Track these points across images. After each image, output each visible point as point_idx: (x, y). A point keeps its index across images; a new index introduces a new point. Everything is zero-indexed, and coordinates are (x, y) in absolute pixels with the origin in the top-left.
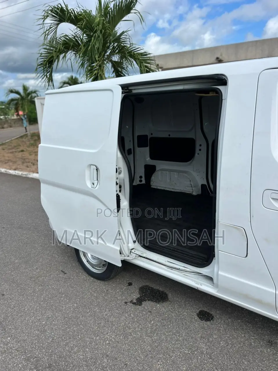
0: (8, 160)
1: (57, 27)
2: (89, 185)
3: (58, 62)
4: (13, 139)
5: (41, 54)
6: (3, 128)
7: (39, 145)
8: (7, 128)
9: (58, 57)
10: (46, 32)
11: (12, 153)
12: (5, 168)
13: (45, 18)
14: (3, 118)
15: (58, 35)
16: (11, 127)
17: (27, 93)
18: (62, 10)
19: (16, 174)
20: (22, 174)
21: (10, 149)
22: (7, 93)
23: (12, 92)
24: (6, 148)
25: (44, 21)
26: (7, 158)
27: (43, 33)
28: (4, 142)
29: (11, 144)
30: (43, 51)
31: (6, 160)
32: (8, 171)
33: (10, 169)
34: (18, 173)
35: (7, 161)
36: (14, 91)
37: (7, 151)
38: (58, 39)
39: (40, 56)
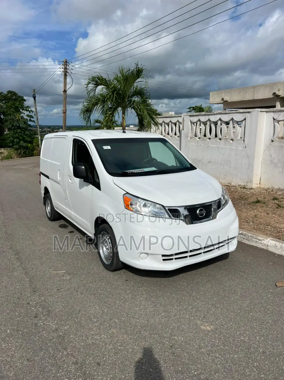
1: (96, 89)
10: (88, 92)
13: (89, 83)
30: (85, 104)
38: (96, 96)
39: (84, 107)
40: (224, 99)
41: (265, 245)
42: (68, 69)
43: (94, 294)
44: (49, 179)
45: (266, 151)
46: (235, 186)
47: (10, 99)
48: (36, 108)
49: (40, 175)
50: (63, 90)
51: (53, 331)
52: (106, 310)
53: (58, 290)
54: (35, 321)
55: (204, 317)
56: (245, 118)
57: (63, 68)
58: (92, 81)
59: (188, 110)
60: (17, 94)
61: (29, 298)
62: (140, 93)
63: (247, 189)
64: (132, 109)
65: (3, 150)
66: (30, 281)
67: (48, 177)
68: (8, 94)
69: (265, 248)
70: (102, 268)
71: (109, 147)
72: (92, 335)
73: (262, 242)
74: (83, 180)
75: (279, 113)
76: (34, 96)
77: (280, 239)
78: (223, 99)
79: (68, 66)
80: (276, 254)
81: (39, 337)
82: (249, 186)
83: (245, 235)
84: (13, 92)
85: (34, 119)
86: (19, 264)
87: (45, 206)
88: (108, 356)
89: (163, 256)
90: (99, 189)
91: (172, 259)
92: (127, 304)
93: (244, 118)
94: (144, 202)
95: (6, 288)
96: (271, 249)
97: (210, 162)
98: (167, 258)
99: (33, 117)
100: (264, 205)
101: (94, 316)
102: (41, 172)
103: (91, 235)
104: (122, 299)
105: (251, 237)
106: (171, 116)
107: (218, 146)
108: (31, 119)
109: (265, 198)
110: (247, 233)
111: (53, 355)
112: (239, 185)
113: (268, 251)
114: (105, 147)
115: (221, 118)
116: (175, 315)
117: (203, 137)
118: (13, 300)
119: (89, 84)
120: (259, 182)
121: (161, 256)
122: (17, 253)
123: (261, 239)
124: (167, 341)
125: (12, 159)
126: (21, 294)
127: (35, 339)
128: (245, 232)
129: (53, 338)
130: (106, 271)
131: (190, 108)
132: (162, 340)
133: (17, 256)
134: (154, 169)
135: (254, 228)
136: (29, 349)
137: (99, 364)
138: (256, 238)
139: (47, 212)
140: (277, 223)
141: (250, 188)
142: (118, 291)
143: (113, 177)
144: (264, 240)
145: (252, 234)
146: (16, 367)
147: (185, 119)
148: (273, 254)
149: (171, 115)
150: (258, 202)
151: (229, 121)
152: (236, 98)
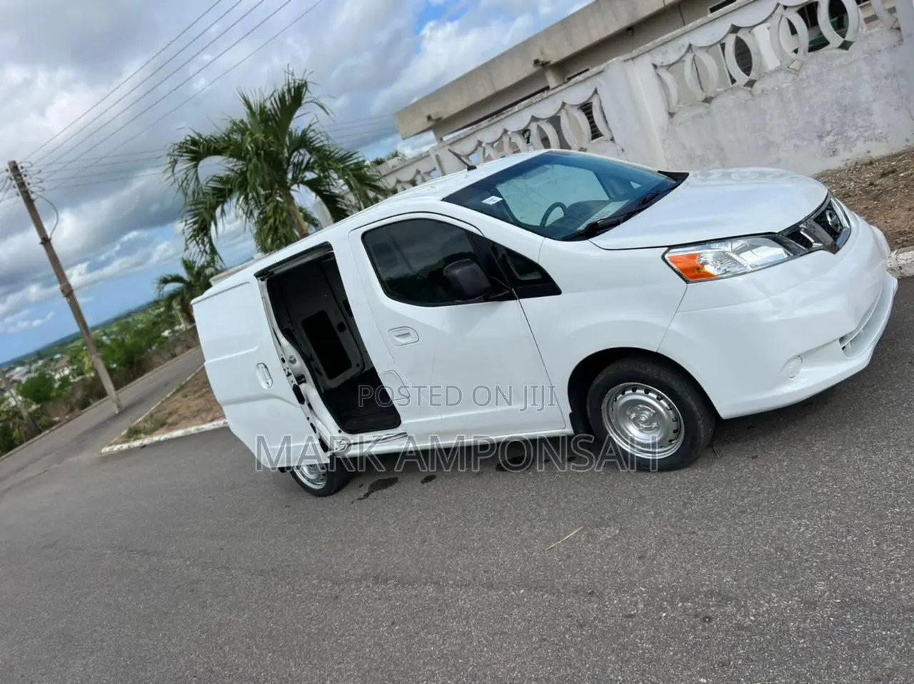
0: (198, 411)
1: (196, 171)
2: (264, 386)
3: (216, 224)
4: (198, 371)
6: (174, 356)
7: (205, 363)
8: (182, 352)
9: (213, 218)
10: (182, 185)
11: (202, 396)
12: (195, 425)
13: (173, 164)
14: (169, 333)
15: (202, 181)
16: (188, 348)
17: (194, 273)
18: (194, 142)
19: (216, 427)
20: (224, 423)
21: (196, 392)
22: (158, 288)
23: (165, 281)
24: (189, 392)
25: (173, 171)
26: (195, 409)
27: (179, 189)
28: (184, 383)
29: (196, 382)
31: (194, 412)
32: (200, 427)
33: (204, 423)
34: (218, 425)
35: (196, 414)
36: (169, 278)
37: (192, 397)
38: (203, 187)
39: (186, 225)
40: (432, 116)
42: (29, 184)
56: (593, 89)
57: (14, 187)
75: (663, 49)
78: (429, 118)
79: (25, 176)
106: (394, 169)
114: (490, 201)
115: (535, 115)
121: (838, 343)
147: (441, 156)
149: (393, 167)
151: (558, 113)
152: (456, 104)
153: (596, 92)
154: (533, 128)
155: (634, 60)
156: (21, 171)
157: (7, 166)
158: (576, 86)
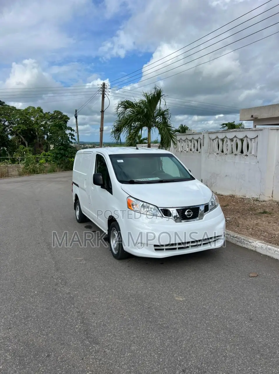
5: (115, 126)
30: (115, 124)
40: (254, 116)
41: (254, 246)
42: (106, 91)
43: (102, 274)
44: (79, 187)
45: (277, 166)
46: (249, 199)
47: (56, 117)
48: (77, 127)
49: (72, 184)
50: (101, 111)
51: (67, 294)
52: (107, 284)
53: (75, 270)
54: (56, 287)
55: (181, 292)
57: (101, 91)
58: (121, 105)
59: (221, 126)
60: (62, 113)
61: (53, 274)
62: (162, 114)
63: (259, 201)
64: (157, 128)
65: (47, 164)
66: (56, 263)
67: (77, 185)
68: (55, 114)
69: (253, 249)
70: (112, 257)
71: (122, 161)
72: (94, 298)
73: (252, 244)
74: (100, 186)
76: (76, 116)
77: (270, 243)
78: (252, 116)
79: (106, 88)
80: (262, 254)
81: (56, 296)
82: (262, 198)
83: (239, 238)
84: (59, 111)
85: (76, 137)
86: (49, 252)
87: (75, 211)
88: (102, 310)
89: (155, 246)
90: (112, 193)
91: (163, 249)
92: (125, 281)
93: (256, 136)
94: (142, 203)
95: (38, 267)
96: (258, 250)
97: (226, 176)
98: (158, 248)
99: (74, 136)
100: (269, 216)
101: (98, 287)
102: (73, 182)
103: (105, 231)
104: (122, 278)
105: (243, 240)
106: (193, 134)
107: (233, 161)
108: (73, 137)
109: (272, 210)
110: (241, 237)
111: (64, 307)
112: (252, 198)
113: (257, 252)
114: (119, 161)
116: (159, 290)
117: (221, 153)
118: (42, 274)
119: (118, 108)
120: (272, 195)
121: (153, 246)
122: (49, 244)
123: (251, 241)
124: (147, 304)
125: (55, 172)
126: (48, 271)
127: (53, 297)
128: (239, 236)
129: (66, 297)
130: (114, 259)
131: (224, 124)
132: (143, 304)
133: (48, 247)
134: (158, 179)
135: (251, 234)
136: (48, 303)
137: (94, 314)
138: (247, 241)
139: (77, 215)
140: (274, 230)
141: (263, 200)
142: (120, 273)
143: (122, 184)
144: (253, 242)
145: (244, 237)
146: (38, 312)
147: (205, 136)
148: (260, 254)
150: (265, 212)
151: (243, 138)
152: (265, 115)
153: (257, 136)
154: (235, 139)
155: (278, 130)
156: (105, 86)
157: (102, 84)
158: (252, 131)
